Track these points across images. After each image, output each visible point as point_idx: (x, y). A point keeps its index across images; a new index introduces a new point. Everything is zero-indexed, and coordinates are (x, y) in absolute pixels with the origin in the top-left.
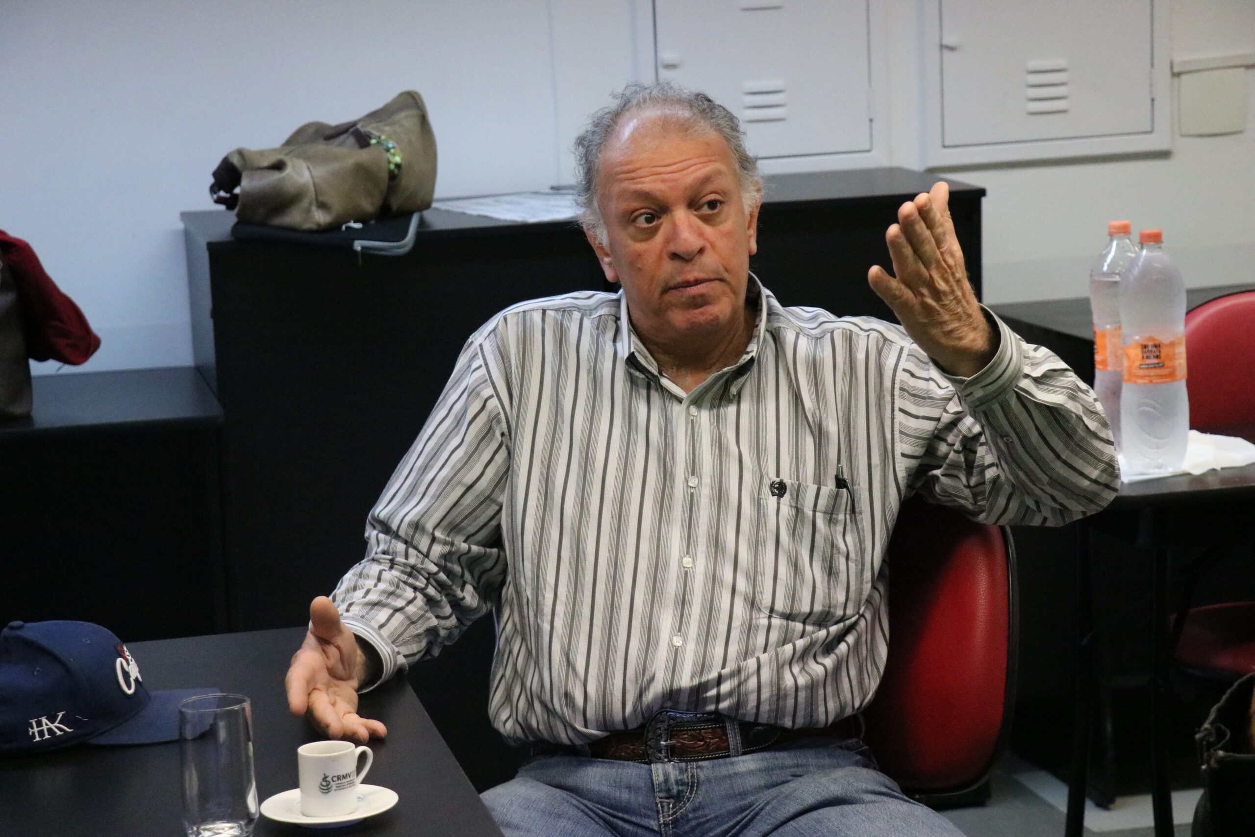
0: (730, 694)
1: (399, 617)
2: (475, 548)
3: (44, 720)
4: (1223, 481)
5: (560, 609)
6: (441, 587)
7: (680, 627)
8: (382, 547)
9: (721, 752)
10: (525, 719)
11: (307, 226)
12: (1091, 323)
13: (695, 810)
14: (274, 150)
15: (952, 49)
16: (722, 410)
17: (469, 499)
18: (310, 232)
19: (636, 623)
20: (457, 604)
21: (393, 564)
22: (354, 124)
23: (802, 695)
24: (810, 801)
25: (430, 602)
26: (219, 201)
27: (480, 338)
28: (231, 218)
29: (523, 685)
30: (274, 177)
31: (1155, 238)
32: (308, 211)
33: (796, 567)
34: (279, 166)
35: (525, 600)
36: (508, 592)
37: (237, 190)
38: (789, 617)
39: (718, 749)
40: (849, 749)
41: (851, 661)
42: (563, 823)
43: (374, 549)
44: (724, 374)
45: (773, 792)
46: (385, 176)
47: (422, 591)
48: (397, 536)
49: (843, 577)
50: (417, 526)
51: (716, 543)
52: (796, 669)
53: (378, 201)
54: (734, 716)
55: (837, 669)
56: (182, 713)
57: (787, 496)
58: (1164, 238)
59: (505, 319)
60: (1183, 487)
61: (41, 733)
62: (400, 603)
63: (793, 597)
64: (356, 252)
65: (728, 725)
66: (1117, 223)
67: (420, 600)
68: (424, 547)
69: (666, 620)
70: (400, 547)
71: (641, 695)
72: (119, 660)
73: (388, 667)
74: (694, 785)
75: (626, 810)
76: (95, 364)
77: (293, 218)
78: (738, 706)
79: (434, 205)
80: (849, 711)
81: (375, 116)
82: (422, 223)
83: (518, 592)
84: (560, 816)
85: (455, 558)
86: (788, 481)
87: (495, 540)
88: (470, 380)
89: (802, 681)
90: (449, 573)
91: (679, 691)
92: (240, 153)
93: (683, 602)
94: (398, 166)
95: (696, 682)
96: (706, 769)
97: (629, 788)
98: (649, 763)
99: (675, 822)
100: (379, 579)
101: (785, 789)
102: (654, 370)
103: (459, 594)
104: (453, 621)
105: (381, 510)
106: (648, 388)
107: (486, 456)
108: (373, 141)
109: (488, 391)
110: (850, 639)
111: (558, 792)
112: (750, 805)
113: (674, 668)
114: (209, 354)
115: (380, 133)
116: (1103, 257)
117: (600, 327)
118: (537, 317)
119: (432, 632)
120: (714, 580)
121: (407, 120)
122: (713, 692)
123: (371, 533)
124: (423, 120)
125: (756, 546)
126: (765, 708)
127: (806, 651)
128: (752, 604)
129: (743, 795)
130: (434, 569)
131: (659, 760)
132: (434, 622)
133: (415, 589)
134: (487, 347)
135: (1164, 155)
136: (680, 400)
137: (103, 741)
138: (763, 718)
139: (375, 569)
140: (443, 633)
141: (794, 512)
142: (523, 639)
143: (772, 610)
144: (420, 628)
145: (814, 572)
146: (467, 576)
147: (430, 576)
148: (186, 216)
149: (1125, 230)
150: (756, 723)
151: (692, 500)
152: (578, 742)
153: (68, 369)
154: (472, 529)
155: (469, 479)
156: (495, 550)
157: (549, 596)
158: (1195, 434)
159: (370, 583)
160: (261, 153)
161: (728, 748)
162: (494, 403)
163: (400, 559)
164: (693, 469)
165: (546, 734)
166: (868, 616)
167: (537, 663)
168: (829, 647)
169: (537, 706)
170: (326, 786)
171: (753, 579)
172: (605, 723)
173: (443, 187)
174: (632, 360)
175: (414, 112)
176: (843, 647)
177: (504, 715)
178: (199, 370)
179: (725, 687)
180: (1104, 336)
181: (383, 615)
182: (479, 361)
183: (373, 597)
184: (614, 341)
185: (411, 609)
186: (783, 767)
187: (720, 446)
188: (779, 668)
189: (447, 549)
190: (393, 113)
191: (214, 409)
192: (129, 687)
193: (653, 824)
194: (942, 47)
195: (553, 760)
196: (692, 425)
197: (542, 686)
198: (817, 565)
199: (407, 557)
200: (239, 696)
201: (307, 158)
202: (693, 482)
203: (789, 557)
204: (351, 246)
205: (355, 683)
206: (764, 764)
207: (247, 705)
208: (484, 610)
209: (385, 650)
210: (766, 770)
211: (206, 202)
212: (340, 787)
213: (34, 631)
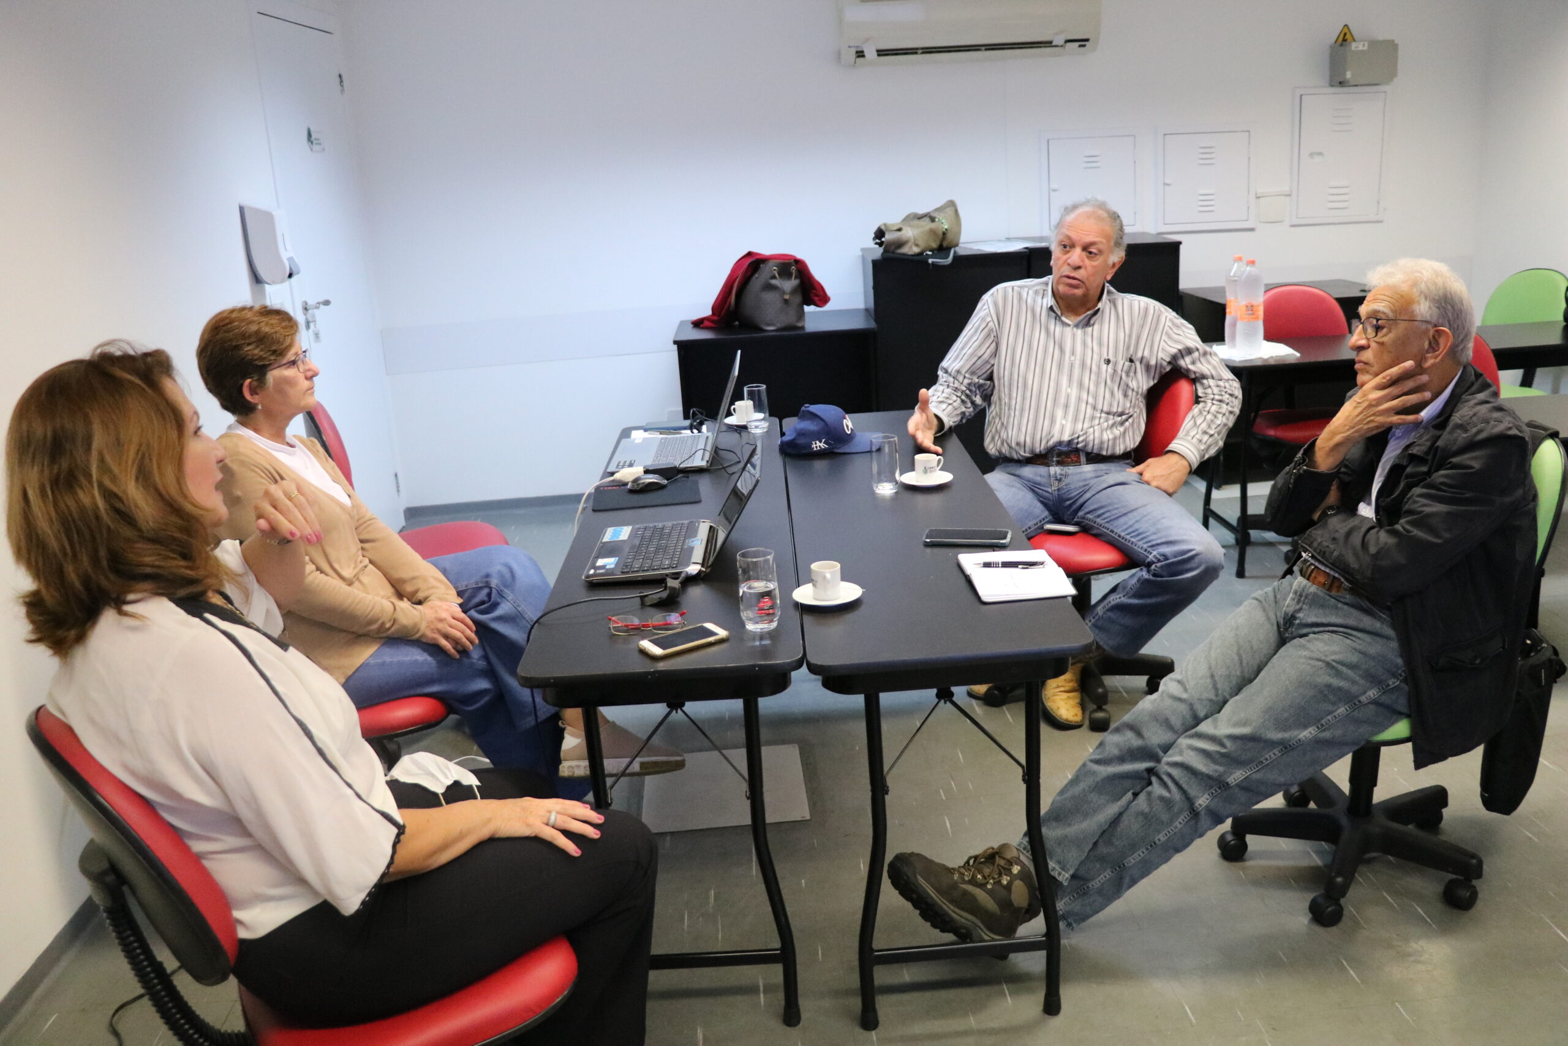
0: (1083, 441)
1: (950, 407)
2: (981, 381)
3: (817, 442)
4: (1276, 361)
5: (1018, 407)
6: (967, 396)
7: (1065, 416)
8: (944, 380)
9: (1078, 463)
10: (1000, 449)
11: (910, 253)
12: (1225, 296)
13: (1066, 485)
14: (897, 224)
15: (1168, 185)
16: (1086, 329)
17: (979, 362)
18: (912, 255)
19: (1047, 414)
20: (973, 403)
21: (948, 386)
22: (929, 213)
23: (1111, 443)
24: (1112, 483)
25: (963, 401)
26: (876, 244)
27: (987, 297)
28: (881, 250)
29: (1000, 436)
30: (898, 234)
31: (1252, 263)
32: (911, 247)
33: (1112, 394)
34: (900, 230)
35: (1003, 403)
36: (994, 398)
37: (883, 239)
38: (1108, 413)
39: (1076, 462)
40: (1127, 464)
41: (1130, 429)
42: (1013, 489)
43: (941, 380)
44: (1088, 315)
45: (1096, 480)
46: (941, 233)
47: (960, 397)
48: (950, 375)
49: (1130, 398)
50: (958, 372)
51: (1081, 385)
52: (1109, 432)
53: (938, 243)
54: (1083, 450)
55: (1124, 432)
56: (871, 441)
57: (1110, 365)
58: (1256, 262)
59: (997, 290)
60: (1259, 363)
61: (816, 447)
62: (951, 402)
63: (1111, 405)
64: (929, 264)
65: (1081, 453)
66: (1238, 256)
67: (959, 401)
68: (961, 380)
69: (1059, 413)
70: (951, 379)
71: (1047, 442)
72: (845, 421)
73: (947, 427)
74: (1066, 476)
75: (1039, 484)
76: (828, 307)
77: (905, 250)
78: (1085, 446)
79: (960, 245)
80: (1128, 449)
81: (937, 210)
82: (955, 252)
83: (1000, 399)
84: (1013, 486)
85: (973, 385)
86: (1111, 359)
87: (990, 378)
88: (982, 314)
89: (1111, 437)
90: (970, 391)
91: (1063, 442)
92: (885, 225)
93: (1066, 406)
94: (946, 230)
95: (1070, 439)
96: (1071, 470)
97: (1041, 476)
98: (1049, 466)
99: (1058, 490)
100: (943, 392)
101: (1102, 478)
102: (1059, 313)
103: (974, 399)
104: (972, 409)
105: (945, 364)
106: (1056, 319)
107: (987, 345)
108: (937, 220)
109: (989, 319)
110: (1130, 420)
111: (1012, 477)
112: (1087, 485)
113: (1062, 432)
114: (871, 305)
115: (939, 216)
116: (1231, 270)
117: (1036, 292)
118: (1010, 290)
119: (963, 413)
120: (1079, 399)
121: (950, 211)
122: (1076, 441)
123: (940, 373)
124: (956, 211)
125: (1097, 384)
126: (1096, 447)
127: (1113, 425)
128: (1094, 408)
129: (1085, 480)
130: (964, 389)
131: (1053, 465)
132: (964, 409)
133: (957, 396)
134: (989, 301)
135: (1252, 230)
136: (1069, 325)
137: (839, 451)
138: (1095, 451)
139: (941, 388)
140: (967, 414)
141: (1113, 371)
142: (1000, 418)
143: (1102, 411)
144: (959, 412)
145: (1119, 395)
146: (978, 392)
147: (963, 392)
148: (863, 250)
149: (1240, 259)
150: (1092, 453)
151: (1072, 366)
152: (1021, 458)
153: (818, 309)
154: (980, 374)
155: (980, 354)
156: (989, 382)
157: (1013, 402)
158: (1265, 342)
159: (939, 394)
160: (893, 225)
161: (1080, 462)
162: (991, 324)
163: (951, 385)
164: (1073, 353)
165: (1008, 455)
166: (1138, 412)
167: (1006, 428)
168: (1122, 423)
169: (1005, 444)
170: (925, 471)
171: (1095, 398)
172: (1032, 451)
173: (963, 238)
174: (1051, 308)
175: (953, 208)
176: (1127, 424)
177: (991, 446)
178: (867, 310)
179: (1080, 439)
180: (1230, 301)
181: (944, 406)
182: (986, 307)
183: (940, 399)
184: (1042, 298)
185: (955, 404)
186: (1102, 470)
187: (1084, 344)
188: (1102, 431)
189: (970, 381)
190: (945, 208)
191: (872, 325)
192: (848, 430)
193: (1050, 490)
194: (1165, 184)
195: (1010, 464)
196: (1074, 335)
197: (1008, 437)
198: (1120, 392)
199: (954, 383)
200: (893, 435)
201: (911, 226)
202: (1073, 358)
203: (1110, 389)
204: (927, 261)
205: (933, 432)
206: (1093, 469)
207: (896, 439)
208: (984, 405)
209: (945, 419)
210: (1095, 471)
211: (871, 244)
212: (931, 472)
213: (814, 408)
